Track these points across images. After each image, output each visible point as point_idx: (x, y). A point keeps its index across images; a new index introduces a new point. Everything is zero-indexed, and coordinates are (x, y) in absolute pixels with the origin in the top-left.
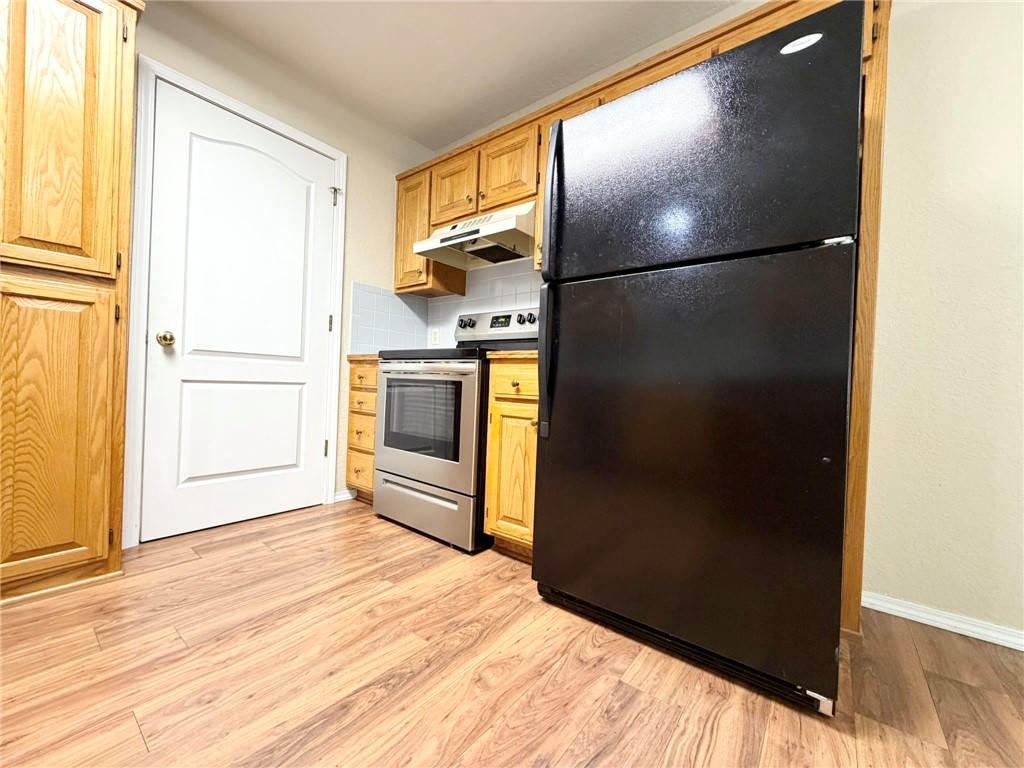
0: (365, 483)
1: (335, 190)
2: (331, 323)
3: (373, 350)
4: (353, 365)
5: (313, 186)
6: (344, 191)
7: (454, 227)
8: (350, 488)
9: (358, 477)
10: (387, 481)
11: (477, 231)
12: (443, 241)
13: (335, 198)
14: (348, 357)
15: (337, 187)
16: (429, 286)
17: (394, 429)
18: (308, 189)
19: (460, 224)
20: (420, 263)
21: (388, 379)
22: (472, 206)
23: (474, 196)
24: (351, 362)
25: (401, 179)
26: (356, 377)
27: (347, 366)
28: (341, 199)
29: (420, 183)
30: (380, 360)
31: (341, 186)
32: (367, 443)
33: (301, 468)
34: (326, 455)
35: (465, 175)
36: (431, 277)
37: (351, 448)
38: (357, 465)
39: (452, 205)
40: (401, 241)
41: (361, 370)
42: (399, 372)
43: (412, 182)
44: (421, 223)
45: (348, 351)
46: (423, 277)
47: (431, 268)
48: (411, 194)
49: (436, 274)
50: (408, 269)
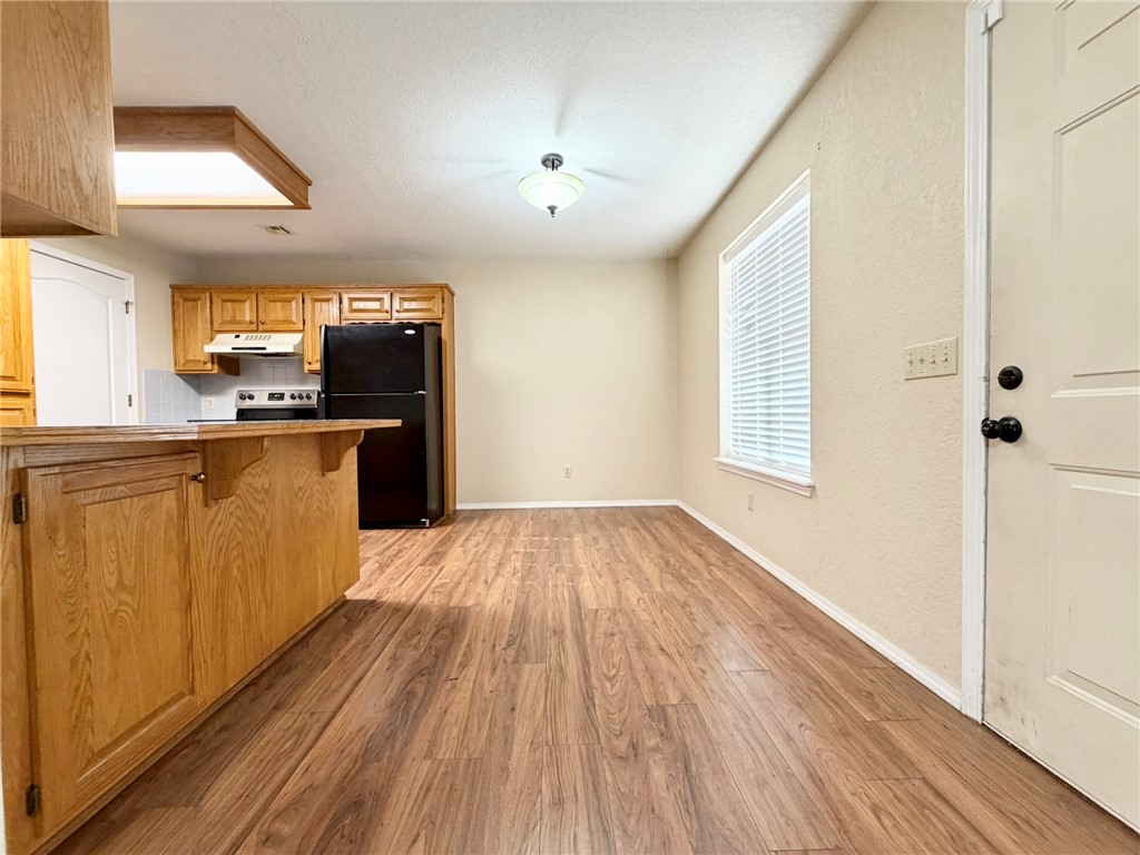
1: (127, 303)
2: (130, 400)
5: (110, 301)
6: (133, 303)
7: (238, 336)
11: (264, 349)
12: (233, 349)
13: (128, 308)
15: (129, 301)
16: (213, 372)
18: (107, 303)
19: (243, 336)
22: (253, 327)
25: (176, 288)
28: (132, 309)
29: (199, 298)
31: (132, 300)
35: (247, 304)
36: (216, 367)
39: (234, 322)
40: (181, 336)
43: (191, 294)
46: (209, 366)
47: (216, 360)
48: (189, 304)
49: (220, 365)
50: (190, 357)
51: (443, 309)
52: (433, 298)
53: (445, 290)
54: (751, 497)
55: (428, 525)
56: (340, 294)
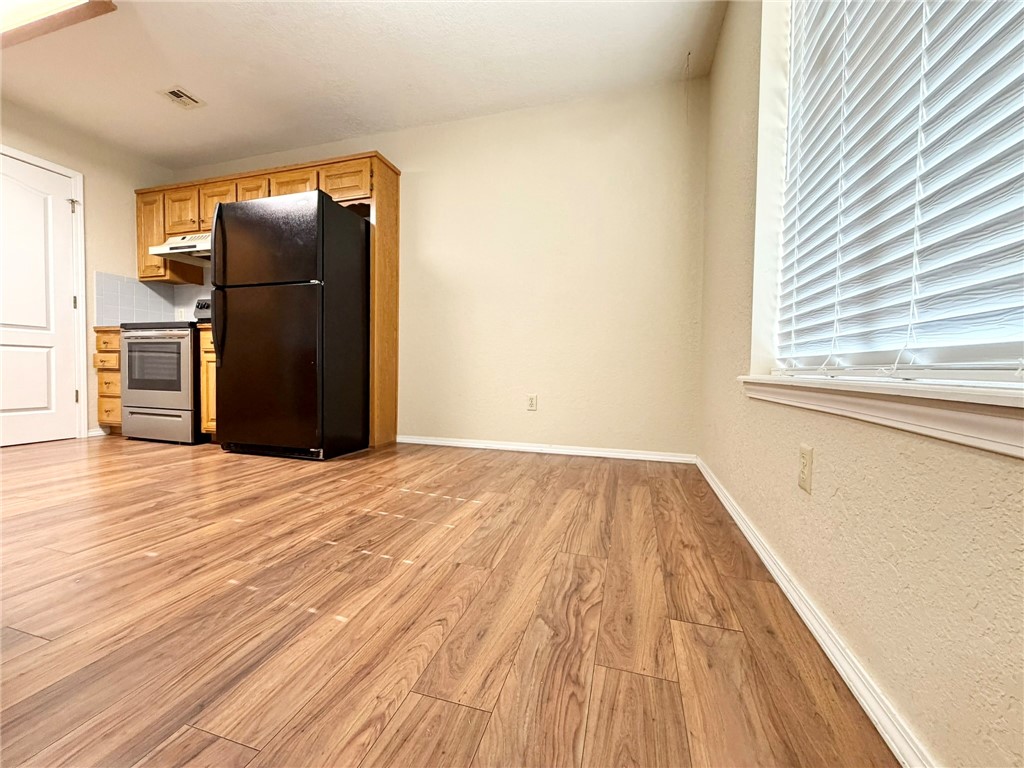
0: (114, 419)
1: (72, 201)
2: (75, 302)
3: (116, 323)
4: (99, 335)
5: (50, 198)
6: (81, 202)
7: (184, 238)
8: (103, 426)
9: (108, 416)
10: (132, 413)
11: (195, 246)
12: (171, 249)
13: (73, 207)
14: (95, 328)
15: (75, 199)
16: (167, 278)
17: (137, 377)
18: (45, 200)
19: (188, 237)
20: (159, 261)
21: (129, 344)
22: (195, 227)
23: (196, 219)
24: (97, 332)
25: (139, 193)
26: (102, 343)
27: (93, 336)
28: (79, 209)
29: (155, 201)
30: (122, 330)
31: (79, 198)
32: (116, 390)
33: (53, 410)
34: (77, 401)
35: (190, 203)
36: (168, 272)
37: (101, 396)
38: (107, 407)
39: (181, 223)
40: (142, 243)
41: (105, 338)
42: (136, 338)
43: (149, 198)
44: (157, 230)
45: (94, 323)
46: (162, 271)
47: (168, 265)
48: (148, 207)
49: (172, 270)
50: (149, 264)
51: (372, 185)
52: (361, 171)
53: (375, 160)
54: (807, 457)
55: (321, 457)
56: (269, 180)
